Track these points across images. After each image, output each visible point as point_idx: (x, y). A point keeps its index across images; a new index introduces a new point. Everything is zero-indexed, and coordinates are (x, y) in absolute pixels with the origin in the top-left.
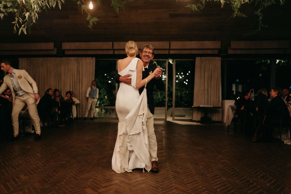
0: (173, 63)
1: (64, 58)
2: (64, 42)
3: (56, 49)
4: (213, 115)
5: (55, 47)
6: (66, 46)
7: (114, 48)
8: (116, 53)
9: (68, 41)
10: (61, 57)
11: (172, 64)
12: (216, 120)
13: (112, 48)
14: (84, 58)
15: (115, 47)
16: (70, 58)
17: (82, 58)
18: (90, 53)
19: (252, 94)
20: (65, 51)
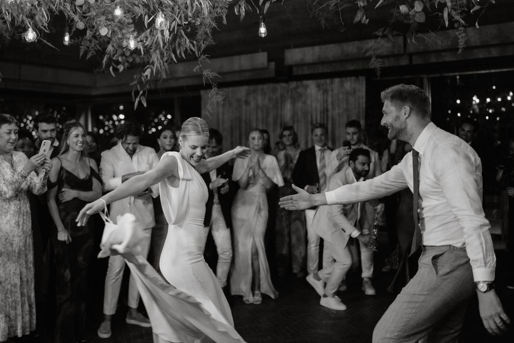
1: (293, 84)
2: (289, 47)
3: (273, 65)
5: (270, 60)
6: (294, 56)
7: (408, 51)
8: (417, 60)
9: (296, 46)
10: (287, 81)
13: (402, 52)
14: (337, 80)
15: (411, 49)
16: (305, 82)
17: (333, 80)
18: (351, 67)
20: (295, 69)
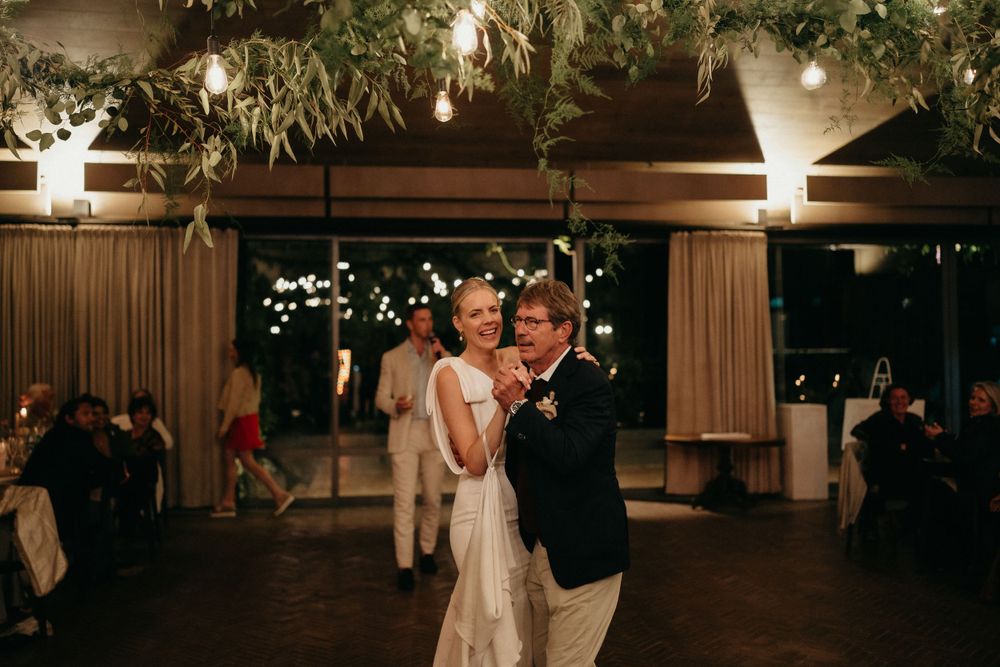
0: (573, 253)
4: (748, 468)
11: (571, 257)
12: (761, 491)
19: (884, 376)
